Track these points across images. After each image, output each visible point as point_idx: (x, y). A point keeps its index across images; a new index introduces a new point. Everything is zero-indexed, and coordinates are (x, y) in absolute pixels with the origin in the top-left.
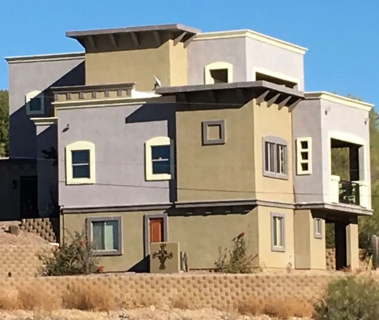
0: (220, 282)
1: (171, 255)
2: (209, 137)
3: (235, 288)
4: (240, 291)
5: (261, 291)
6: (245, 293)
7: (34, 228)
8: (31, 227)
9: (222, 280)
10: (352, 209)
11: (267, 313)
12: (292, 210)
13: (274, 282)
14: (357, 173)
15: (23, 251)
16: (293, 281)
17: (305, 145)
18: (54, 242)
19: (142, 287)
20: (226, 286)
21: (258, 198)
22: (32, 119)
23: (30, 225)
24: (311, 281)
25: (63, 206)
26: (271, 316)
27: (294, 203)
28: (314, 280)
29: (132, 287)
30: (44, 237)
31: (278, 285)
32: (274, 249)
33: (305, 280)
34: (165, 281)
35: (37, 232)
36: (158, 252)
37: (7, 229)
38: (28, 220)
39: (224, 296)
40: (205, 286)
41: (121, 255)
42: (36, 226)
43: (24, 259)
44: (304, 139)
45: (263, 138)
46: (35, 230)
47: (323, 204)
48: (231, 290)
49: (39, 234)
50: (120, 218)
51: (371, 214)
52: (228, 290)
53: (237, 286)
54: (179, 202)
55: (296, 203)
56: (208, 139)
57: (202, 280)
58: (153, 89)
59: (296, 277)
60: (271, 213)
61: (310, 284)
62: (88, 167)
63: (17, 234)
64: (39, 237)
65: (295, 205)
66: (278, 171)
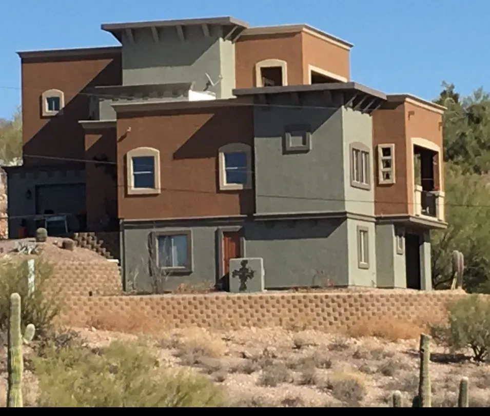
0: (322, 301)
1: (252, 273)
2: (292, 144)
3: (338, 308)
4: (343, 311)
5: (365, 311)
6: (348, 313)
7: (88, 243)
8: (85, 242)
9: (324, 299)
10: (430, 221)
11: (375, 335)
12: (373, 224)
13: (378, 301)
14: (432, 183)
15: (85, 268)
16: (397, 300)
17: (387, 152)
18: (111, 259)
19: (240, 307)
20: (328, 306)
21: (347, 210)
22: (80, 122)
23: (83, 239)
24: (415, 300)
25: (123, 219)
26: (378, 339)
27: (375, 216)
28: (418, 299)
29: (229, 307)
30: (100, 253)
31: (383, 305)
32: (361, 267)
33: (409, 299)
34: (264, 301)
35: (93, 247)
36: (238, 270)
37: (61, 245)
38: (81, 234)
39: (326, 316)
40: (306, 306)
41: (191, 272)
42: (90, 241)
43: (86, 277)
44: (386, 146)
45: (350, 145)
46: (90, 246)
47: (408, 217)
48: (334, 310)
49: (95, 249)
50: (190, 231)
51: (446, 227)
52: (330, 310)
53: (339, 306)
54: (258, 214)
55: (378, 216)
56: (291, 145)
57: (302, 299)
58: (204, 89)
59: (401, 296)
60: (358, 227)
61: (415, 303)
62: (152, 176)
63: (72, 250)
64: (95, 253)
65: (376, 218)
66: (362, 181)
